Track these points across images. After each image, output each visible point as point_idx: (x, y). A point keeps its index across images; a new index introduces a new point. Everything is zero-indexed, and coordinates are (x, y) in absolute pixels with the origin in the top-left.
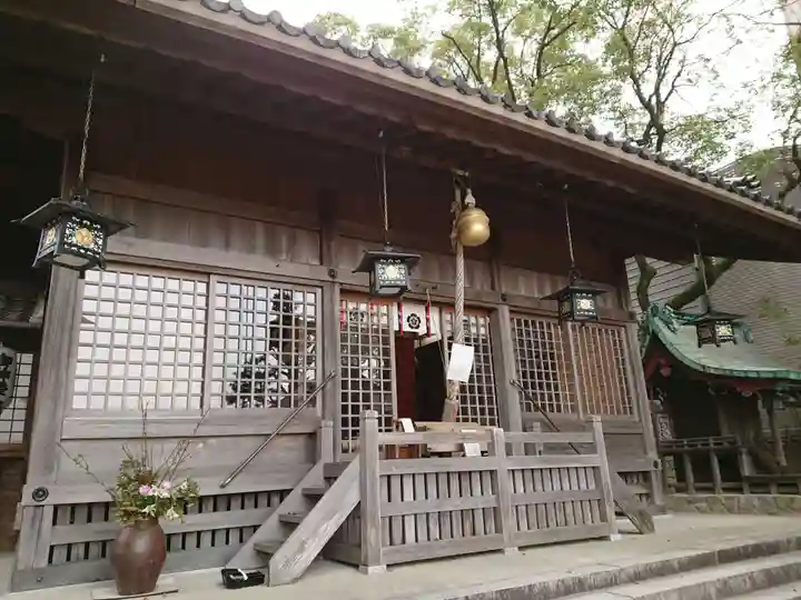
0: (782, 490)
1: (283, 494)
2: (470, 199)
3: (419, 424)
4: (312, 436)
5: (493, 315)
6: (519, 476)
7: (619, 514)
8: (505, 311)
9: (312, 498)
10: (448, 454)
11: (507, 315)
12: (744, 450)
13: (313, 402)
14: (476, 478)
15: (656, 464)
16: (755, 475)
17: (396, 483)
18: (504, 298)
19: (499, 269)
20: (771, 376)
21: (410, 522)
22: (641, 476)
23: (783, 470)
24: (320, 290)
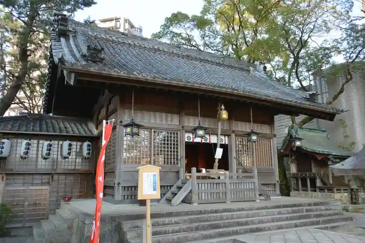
0: (329, 191)
1: (171, 186)
2: (223, 107)
3: (207, 170)
4: (178, 172)
5: (230, 137)
6: (232, 184)
7: (260, 195)
8: (233, 135)
9: (180, 188)
10: (214, 178)
11: (234, 136)
12: (317, 177)
13: (177, 164)
14: (221, 185)
15: (278, 182)
16: (322, 186)
17: (200, 185)
18: (233, 132)
19: (232, 122)
20: (327, 153)
21: (203, 194)
22: (273, 185)
23: (331, 185)
24: (179, 132)
